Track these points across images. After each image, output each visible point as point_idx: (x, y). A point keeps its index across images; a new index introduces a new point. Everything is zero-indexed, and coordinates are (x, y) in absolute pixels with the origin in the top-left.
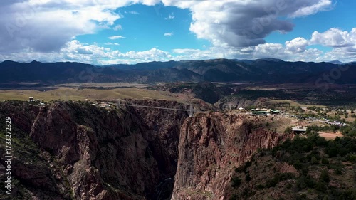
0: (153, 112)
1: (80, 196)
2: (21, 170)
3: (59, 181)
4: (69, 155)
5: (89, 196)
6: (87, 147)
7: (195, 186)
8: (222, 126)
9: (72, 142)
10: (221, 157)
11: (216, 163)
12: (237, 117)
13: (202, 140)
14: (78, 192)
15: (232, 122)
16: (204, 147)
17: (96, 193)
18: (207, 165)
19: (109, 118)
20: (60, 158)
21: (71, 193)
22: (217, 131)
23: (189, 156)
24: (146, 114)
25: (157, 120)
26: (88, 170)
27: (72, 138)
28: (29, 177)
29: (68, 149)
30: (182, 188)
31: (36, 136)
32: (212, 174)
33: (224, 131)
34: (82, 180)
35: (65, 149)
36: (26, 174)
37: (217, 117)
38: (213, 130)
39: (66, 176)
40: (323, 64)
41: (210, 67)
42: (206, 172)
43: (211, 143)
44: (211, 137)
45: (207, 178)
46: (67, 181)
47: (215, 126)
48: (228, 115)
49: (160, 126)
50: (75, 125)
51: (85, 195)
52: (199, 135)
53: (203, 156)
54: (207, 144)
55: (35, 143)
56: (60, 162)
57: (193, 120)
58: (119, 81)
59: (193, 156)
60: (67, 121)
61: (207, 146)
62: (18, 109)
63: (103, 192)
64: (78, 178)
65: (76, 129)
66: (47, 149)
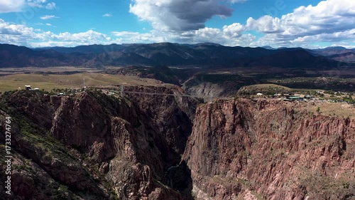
0: (146, 99)
1: (127, 196)
2: (65, 173)
3: (98, 182)
4: (103, 151)
5: (140, 196)
6: (128, 142)
7: (225, 174)
8: (249, 113)
9: (105, 136)
10: (251, 144)
11: (245, 150)
12: (267, 103)
13: (227, 127)
14: (125, 192)
15: (261, 108)
16: (230, 135)
17: (148, 191)
18: (235, 152)
19: (121, 108)
20: (91, 156)
21: (114, 193)
22: (244, 118)
23: (213, 144)
24: (139, 101)
25: (151, 108)
26: (134, 167)
27: (104, 132)
28: (73, 181)
29: (101, 144)
30: (206, 177)
31: (60, 131)
32: (244, 161)
33: (252, 117)
34: (129, 179)
35: (97, 146)
36: (71, 177)
37: (244, 103)
38: (240, 116)
39: (103, 176)
40: (259, 49)
41: (156, 51)
42: (236, 160)
43: (238, 130)
44: (237, 123)
45: (239, 166)
46: (106, 181)
47: (242, 113)
48: (256, 101)
49: (155, 113)
50: (107, 117)
51: (134, 195)
52: (224, 122)
53: (230, 144)
54: (233, 131)
55: (59, 140)
56: (93, 160)
57: (214, 107)
58: (63, 65)
59: (217, 143)
60: (98, 113)
61: (233, 133)
62: (33, 101)
63: (157, 191)
64: (122, 178)
65: (109, 122)
66: (74, 146)
